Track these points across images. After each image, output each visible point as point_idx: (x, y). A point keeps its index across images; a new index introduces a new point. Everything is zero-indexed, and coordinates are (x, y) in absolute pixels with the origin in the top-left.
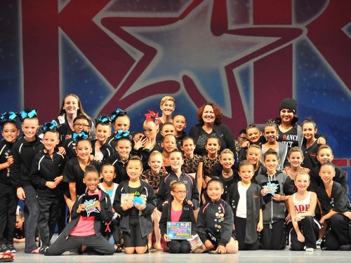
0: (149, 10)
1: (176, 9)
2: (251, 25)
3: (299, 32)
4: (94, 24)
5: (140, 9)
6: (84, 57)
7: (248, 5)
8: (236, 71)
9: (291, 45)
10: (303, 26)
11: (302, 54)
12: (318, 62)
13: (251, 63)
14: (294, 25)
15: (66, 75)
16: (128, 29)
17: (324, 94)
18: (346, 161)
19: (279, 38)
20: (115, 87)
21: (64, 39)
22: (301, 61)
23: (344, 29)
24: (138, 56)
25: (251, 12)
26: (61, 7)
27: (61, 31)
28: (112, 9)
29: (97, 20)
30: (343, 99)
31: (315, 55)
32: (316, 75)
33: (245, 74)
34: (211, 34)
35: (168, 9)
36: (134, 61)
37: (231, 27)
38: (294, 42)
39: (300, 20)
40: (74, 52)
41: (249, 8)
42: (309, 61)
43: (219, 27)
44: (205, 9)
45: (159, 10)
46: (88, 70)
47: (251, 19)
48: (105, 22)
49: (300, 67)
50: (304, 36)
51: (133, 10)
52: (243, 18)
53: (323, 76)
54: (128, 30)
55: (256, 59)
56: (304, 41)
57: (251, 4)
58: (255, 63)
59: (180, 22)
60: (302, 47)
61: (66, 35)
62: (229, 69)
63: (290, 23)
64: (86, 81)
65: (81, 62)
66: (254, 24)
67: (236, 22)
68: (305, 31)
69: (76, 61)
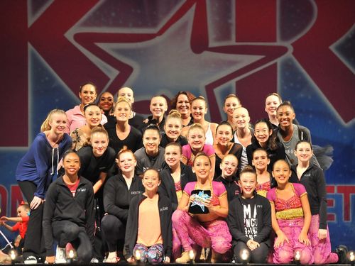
0: (125, 25)
1: (154, 25)
2: (233, 42)
3: (284, 50)
5: (116, 25)
6: (55, 75)
7: (230, 21)
8: (217, 91)
9: (275, 64)
10: (288, 44)
11: (287, 74)
12: (304, 83)
13: (233, 83)
14: (279, 43)
15: (36, 93)
16: (103, 46)
17: (311, 116)
18: (333, 187)
21: (34, 56)
22: (286, 80)
23: (332, 48)
25: (233, 29)
26: (31, 21)
27: (30, 47)
28: (85, 24)
29: (69, 35)
30: (330, 122)
31: (301, 74)
32: (302, 95)
34: (191, 51)
35: (145, 25)
36: (109, 79)
37: (212, 44)
38: (279, 61)
39: (285, 37)
40: (44, 69)
41: (230, 24)
42: (294, 81)
43: (199, 44)
44: (185, 26)
45: (136, 25)
46: (60, 89)
47: (234, 36)
48: (78, 37)
49: (285, 88)
50: (289, 54)
51: (108, 25)
52: (225, 35)
53: (310, 97)
55: (238, 78)
56: (290, 60)
57: (233, 21)
58: (237, 83)
59: (158, 39)
60: (288, 66)
61: (36, 52)
62: (210, 89)
63: (275, 41)
64: (57, 100)
65: (52, 80)
66: (237, 41)
67: (218, 39)
68: (291, 50)
69: (47, 78)
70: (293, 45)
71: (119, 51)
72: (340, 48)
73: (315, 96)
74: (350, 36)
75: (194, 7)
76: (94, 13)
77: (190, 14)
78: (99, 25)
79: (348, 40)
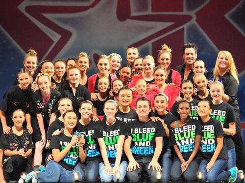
2: (149, 12)
9: (183, 29)
11: (192, 36)
14: (185, 12)
23: (227, 16)
32: (203, 53)
37: (133, 14)
38: (185, 26)
47: (150, 7)
53: (209, 54)
54: (49, 16)
55: (154, 40)
56: (194, 25)
58: (153, 44)
60: (192, 30)
64: (12, 58)
67: (138, 10)
68: (195, 17)
69: (4, 41)
70: (196, 14)
74: (241, 7)
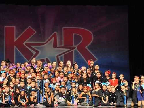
0: (37, 41)
1: (45, 41)
4: (23, 45)
5: (35, 41)
6: (21, 53)
7: (62, 41)
8: (59, 57)
10: (76, 46)
12: (79, 55)
13: (63, 55)
15: (16, 57)
16: (32, 46)
17: (81, 63)
19: (69, 49)
20: (29, 61)
22: (75, 55)
24: (34, 53)
25: (63, 43)
26: (15, 40)
28: (28, 41)
29: (24, 44)
31: (79, 53)
33: (61, 58)
35: (42, 41)
36: (33, 54)
39: (75, 45)
40: (18, 52)
42: (77, 55)
43: (55, 46)
45: (40, 41)
46: (22, 56)
48: (26, 44)
50: (76, 49)
51: (33, 41)
52: (61, 44)
57: (63, 41)
59: (45, 45)
61: (16, 48)
62: (57, 56)
63: (73, 45)
65: (20, 54)
66: (64, 45)
71: (36, 48)
72: (88, 47)
73: (82, 59)
75: (54, 37)
76: (30, 38)
77: (53, 39)
78: (31, 41)
79: (90, 46)
